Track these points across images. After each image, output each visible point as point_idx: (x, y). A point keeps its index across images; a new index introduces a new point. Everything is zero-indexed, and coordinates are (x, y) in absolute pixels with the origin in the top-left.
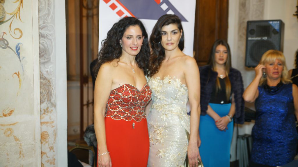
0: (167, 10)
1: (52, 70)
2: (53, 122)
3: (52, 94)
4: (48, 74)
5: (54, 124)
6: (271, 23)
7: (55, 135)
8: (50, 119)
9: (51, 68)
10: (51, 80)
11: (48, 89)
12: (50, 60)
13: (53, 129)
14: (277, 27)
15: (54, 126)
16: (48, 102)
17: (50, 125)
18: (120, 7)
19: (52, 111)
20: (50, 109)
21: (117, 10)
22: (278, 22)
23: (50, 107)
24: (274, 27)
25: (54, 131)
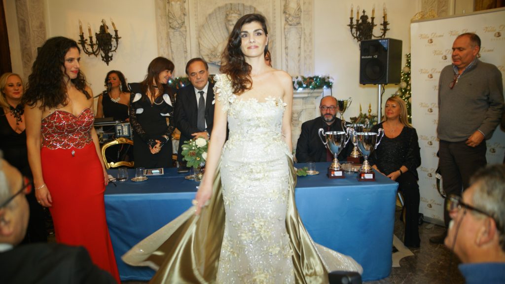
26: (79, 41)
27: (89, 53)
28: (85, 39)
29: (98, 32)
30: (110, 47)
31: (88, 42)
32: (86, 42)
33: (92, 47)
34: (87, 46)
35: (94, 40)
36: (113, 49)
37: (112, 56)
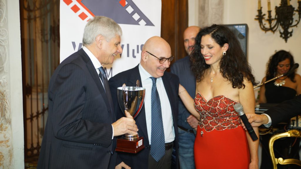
0: (133, 13)
1: (5, 81)
2: (8, 141)
3: (7, 109)
4: (1, 85)
5: (9, 144)
6: (237, 27)
7: (11, 155)
8: (5, 137)
9: (4, 79)
10: (5, 93)
11: (2, 103)
12: (3, 70)
13: (8, 149)
14: (243, 32)
15: (9, 145)
16: (2, 118)
17: (4, 145)
18: (82, 10)
19: (6, 128)
20: (4, 126)
21: (79, 12)
22: (244, 26)
23: (4, 124)
24: (240, 31)
25: (10, 151)
26: (257, 16)
27: (265, 30)
28: (263, 14)
29: (278, 6)
30: (291, 22)
31: (266, 17)
32: (264, 17)
33: (270, 23)
34: (264, 22)
35: (273, 14)
36: (294, 23)
37: (292, 32)
